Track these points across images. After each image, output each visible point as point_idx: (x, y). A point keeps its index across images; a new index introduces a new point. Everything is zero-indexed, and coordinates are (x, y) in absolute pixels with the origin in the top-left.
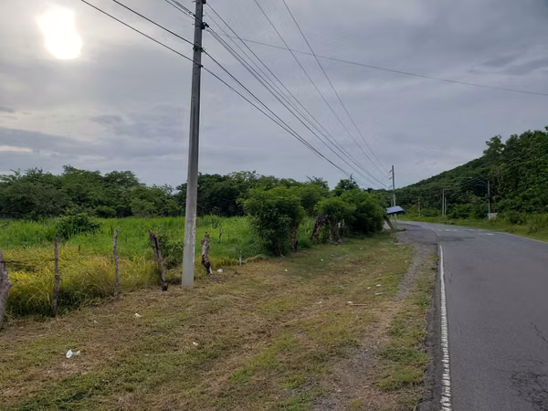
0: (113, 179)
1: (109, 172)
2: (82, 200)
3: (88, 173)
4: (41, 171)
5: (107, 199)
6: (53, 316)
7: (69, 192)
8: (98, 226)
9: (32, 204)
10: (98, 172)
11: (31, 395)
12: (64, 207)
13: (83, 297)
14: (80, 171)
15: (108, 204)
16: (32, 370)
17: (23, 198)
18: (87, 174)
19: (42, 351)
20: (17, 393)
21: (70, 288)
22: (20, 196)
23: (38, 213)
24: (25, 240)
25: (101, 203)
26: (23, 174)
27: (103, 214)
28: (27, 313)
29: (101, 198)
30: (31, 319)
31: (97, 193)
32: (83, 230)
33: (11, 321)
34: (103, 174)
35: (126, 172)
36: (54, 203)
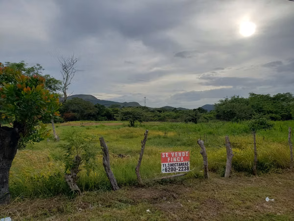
0: (278, 98)
1: (276, 94)
2: (260, 110)
3: (263, 95)
4: (238, 97)
5: (275, 110)
6: (254, 175)
7: (253, 106)
8: (272, 126)
9: (235, 114)
10: (269, 95)
11: (250, 218)
12: (251, 115)
13: (271, 167)
14: (258, 95)
15: (276, 113)
16: (248, 203)
17: (231, 111)
18: (262, 97)
19: (251, 193)
20: (242, 214)
21: (263, 161)
22: (229, 110)
23: (238, 118)
24: (233, 132)
25: (271, 112)
26: (230, 99)
27: (273, 119)
28: (241, 171)
29: (271, 110)
30: (243, 174)
31: (268, 107)
32: (263, 128)
33: (234, 174)
34: (272, 96)
35: (287, 93)
36: (245, 113)
